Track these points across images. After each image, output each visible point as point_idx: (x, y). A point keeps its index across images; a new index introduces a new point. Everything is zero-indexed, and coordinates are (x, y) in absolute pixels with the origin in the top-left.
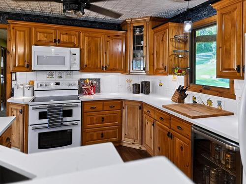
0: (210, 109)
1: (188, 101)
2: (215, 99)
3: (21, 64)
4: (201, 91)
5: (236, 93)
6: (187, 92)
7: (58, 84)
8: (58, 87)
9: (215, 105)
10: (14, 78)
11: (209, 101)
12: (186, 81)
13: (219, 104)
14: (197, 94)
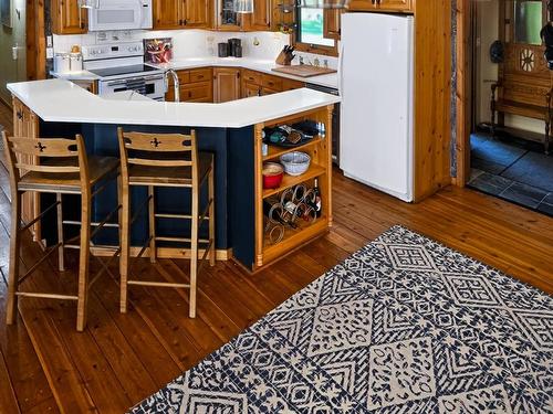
0: (317, 68)
1: (294, 62)
2: (322, 58)
3: (74, 24)
4: (308, 51)
5: (340, 51)
6: (293, 53)
7: (115, 49)
8: (115, 54)
9: (322, 65)
10: (49, 43)
11: (317, 60)
12: (292, 39)
13: (326, 62)
14: (304, 54)
